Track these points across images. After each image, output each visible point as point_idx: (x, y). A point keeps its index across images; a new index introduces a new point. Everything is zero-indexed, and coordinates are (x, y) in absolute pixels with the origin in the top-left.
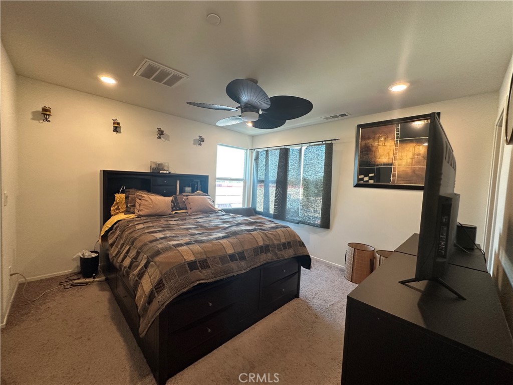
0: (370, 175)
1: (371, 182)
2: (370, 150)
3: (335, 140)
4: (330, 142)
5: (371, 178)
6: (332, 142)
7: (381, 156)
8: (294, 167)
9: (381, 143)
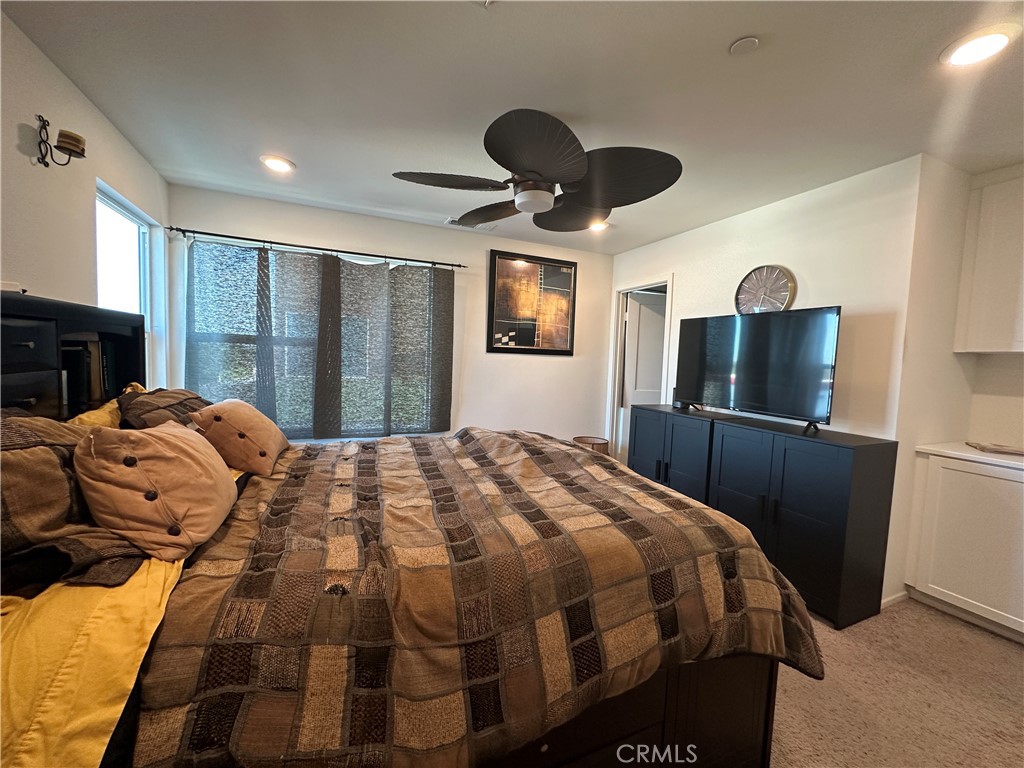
0: (511, 334)
1: (512, 345)
2: (511, 296)
3: (459, 266)
4: (450, 268)
5: (511, 338)
6: (455, 268)
7: (524, 306)
8: (357, 306)
9: (523, 288)
